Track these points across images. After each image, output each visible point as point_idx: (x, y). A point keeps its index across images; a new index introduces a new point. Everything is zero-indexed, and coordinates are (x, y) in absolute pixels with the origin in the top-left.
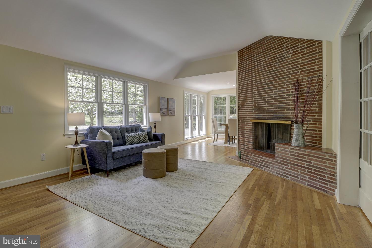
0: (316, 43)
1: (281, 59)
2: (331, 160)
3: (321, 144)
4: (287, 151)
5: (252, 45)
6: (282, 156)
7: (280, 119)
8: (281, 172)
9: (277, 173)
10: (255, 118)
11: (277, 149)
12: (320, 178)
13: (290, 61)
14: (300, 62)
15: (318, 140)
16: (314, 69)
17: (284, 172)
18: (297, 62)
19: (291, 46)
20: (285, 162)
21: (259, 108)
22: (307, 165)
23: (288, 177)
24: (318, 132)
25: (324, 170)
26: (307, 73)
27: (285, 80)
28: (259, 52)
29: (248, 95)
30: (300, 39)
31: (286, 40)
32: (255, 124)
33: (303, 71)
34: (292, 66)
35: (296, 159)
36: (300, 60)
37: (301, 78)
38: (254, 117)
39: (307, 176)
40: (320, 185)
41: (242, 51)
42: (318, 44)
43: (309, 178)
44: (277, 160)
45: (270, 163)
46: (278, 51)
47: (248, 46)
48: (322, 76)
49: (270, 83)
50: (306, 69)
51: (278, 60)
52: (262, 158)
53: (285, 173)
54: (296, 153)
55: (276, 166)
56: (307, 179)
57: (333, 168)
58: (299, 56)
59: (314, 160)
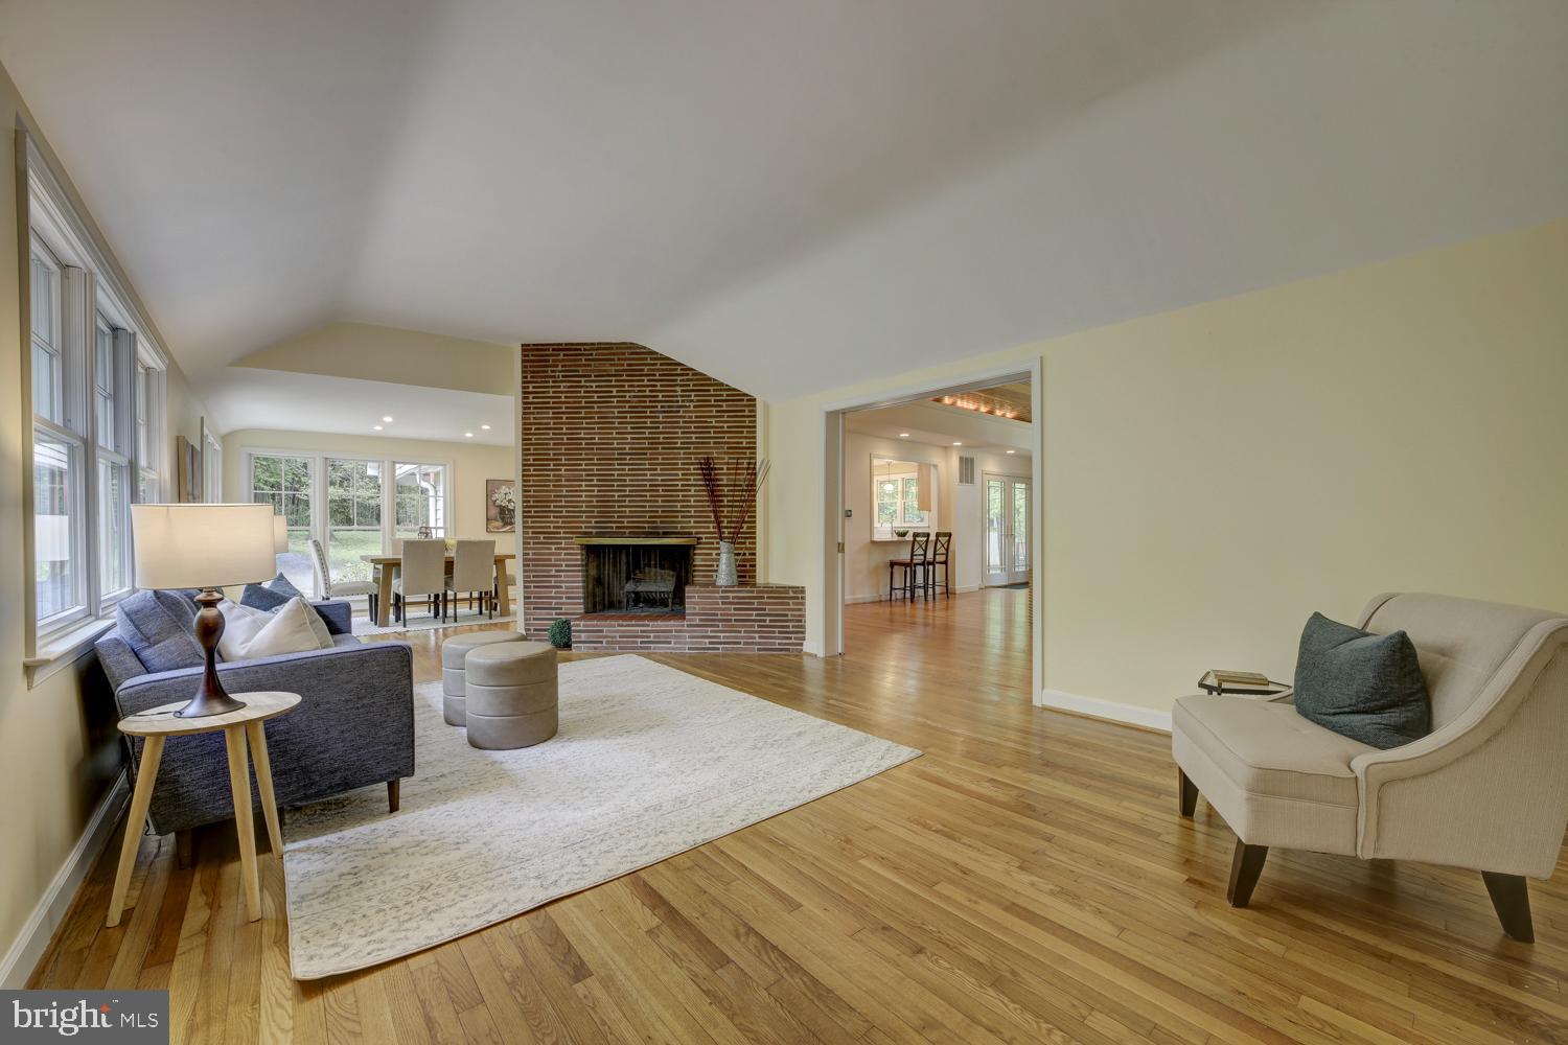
0: (746, 398)
1: (669, 407)
2: (797, 598)
3: (754, 577)
4: (715, 598)
5: (582, 348)
6: (703, 609)
7: (666, 534)
8: (701, 643)
9: (689, 649)
10: (588, 535)
11: (690, 597)
12: (780, 632)
13: (691, 417)
14: (714, 424)
15: (747, 571)
16: (741, 443)
17: (707, 641)
18: (706, 422)
19: (694, 385)
20: (709, 620)
21: (605, 508)
22: (757, 615)
23: (718, 649)
24: (748, 557)
25: (786, 615)
26: (728, 448)
27: (679, 454)
28: (605, 371)
29: (563, 472)
30: (714, 380)
31: (682, 370)
32: (591, 551)
33: (719, 443)
34: (695, 427)
35: (735, 609)
36: (713, 420)
37: (715, 455)
38: (586, 533)
39: (757, 635)
40: (779, 644)
41: (542, 350)
42: (748, 400)
43: (760, 637)
44: (690, 620)
45: (671, 631)
46: (661, 386)
47: (566, 344)
48: (755, 458)
49: (638, 453)
50: (726, 440)
51: (662, 407)
52: (648, 626)
53: (711, 643)
54: (733, 598)
55: (687, 634)
56: (757, 640)
57: (800, 610)
58: (712, 411)
59: (769, 604)
